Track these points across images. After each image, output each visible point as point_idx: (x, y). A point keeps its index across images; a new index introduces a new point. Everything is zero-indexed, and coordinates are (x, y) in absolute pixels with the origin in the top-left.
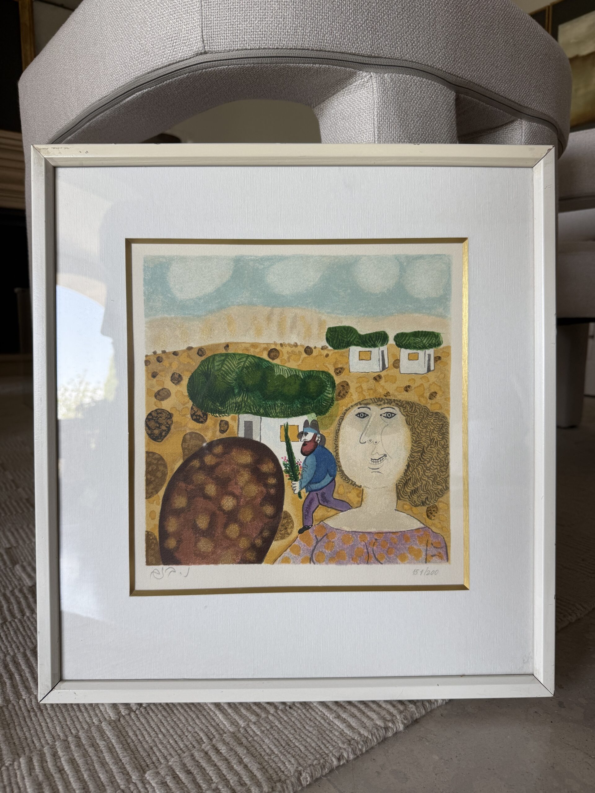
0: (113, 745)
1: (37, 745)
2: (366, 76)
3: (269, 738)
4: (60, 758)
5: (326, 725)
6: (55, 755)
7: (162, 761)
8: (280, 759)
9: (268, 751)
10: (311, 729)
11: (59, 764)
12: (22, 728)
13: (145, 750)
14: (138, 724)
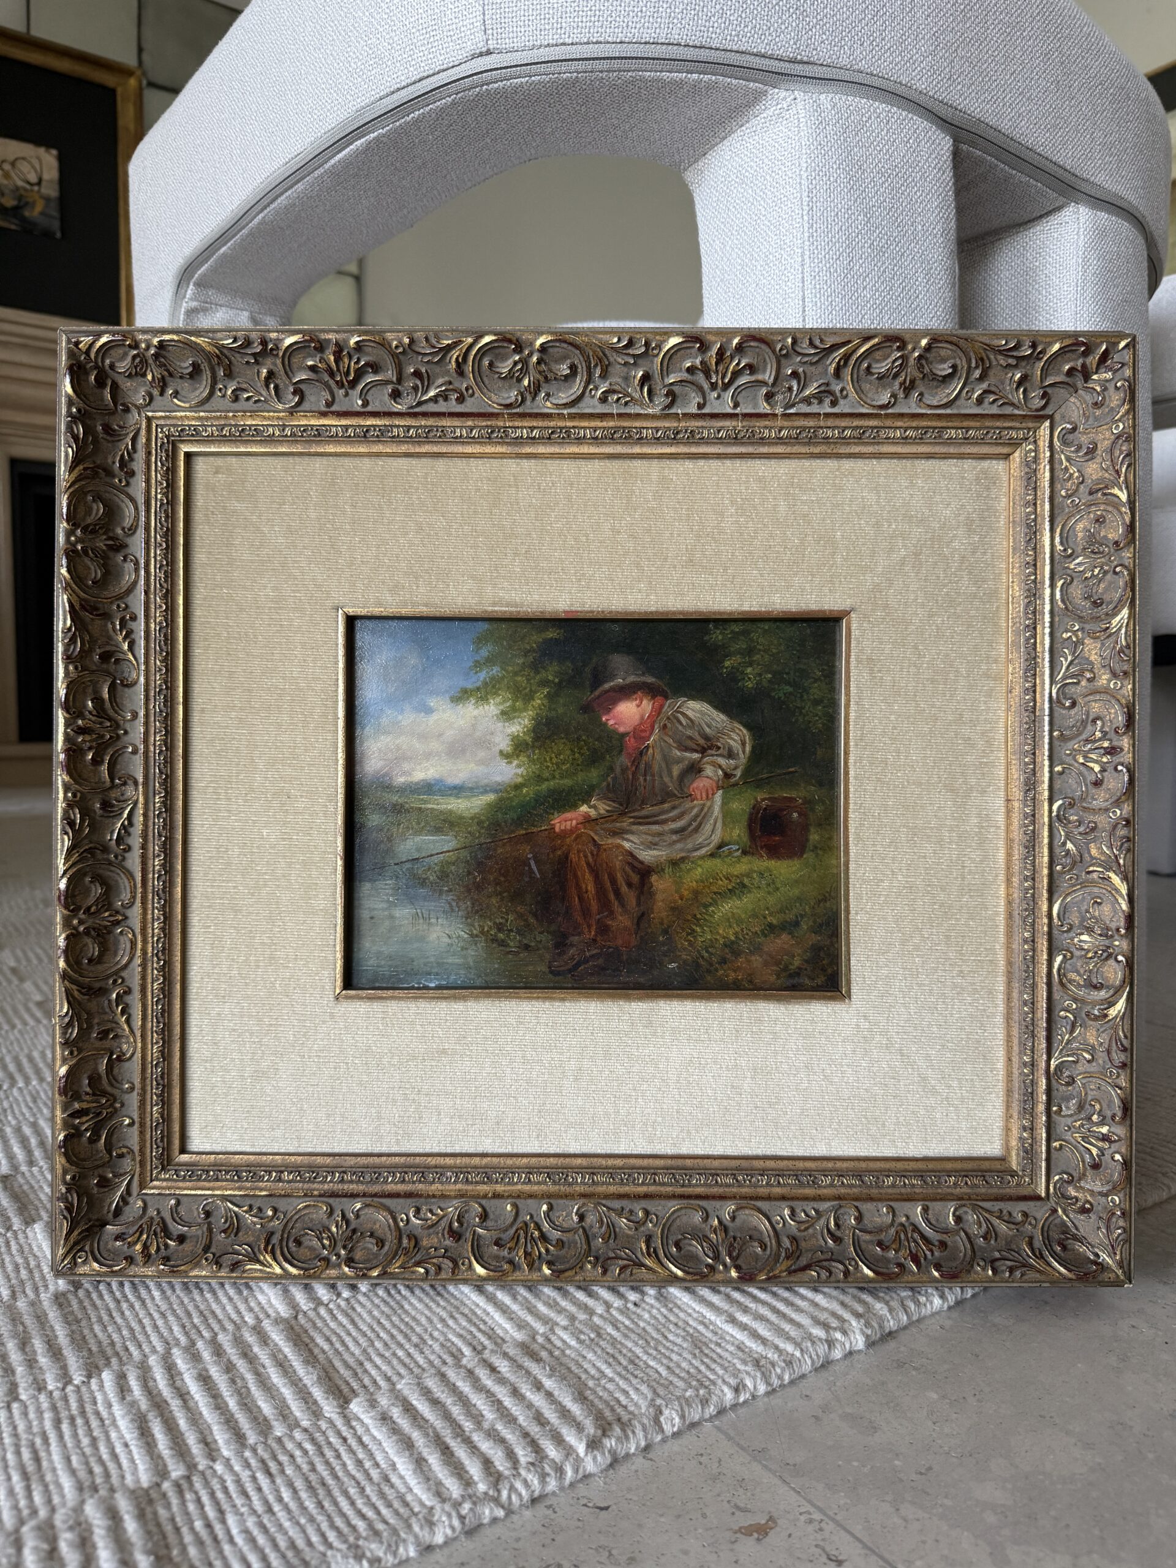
0: (286, 1357)
1: (135, 1352)
2: (785, 99)
3: (595, 1353)
4: (180, 1374)
5: (709, 1335)
6: (170, 1369)
7: (382, 1383)
8: (617, 1385)
9: (593, 1372)
10: (679, 1341)
11: (178, 1383)
12: (105, 1327)
13: (347, 1366)
14: (333, 1325)
